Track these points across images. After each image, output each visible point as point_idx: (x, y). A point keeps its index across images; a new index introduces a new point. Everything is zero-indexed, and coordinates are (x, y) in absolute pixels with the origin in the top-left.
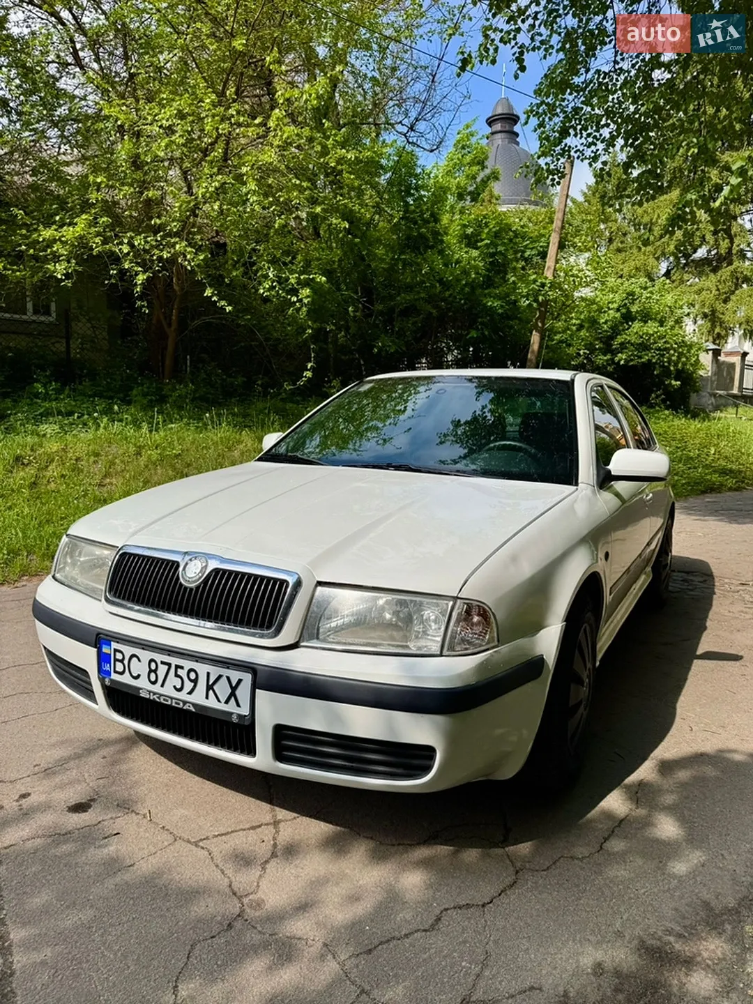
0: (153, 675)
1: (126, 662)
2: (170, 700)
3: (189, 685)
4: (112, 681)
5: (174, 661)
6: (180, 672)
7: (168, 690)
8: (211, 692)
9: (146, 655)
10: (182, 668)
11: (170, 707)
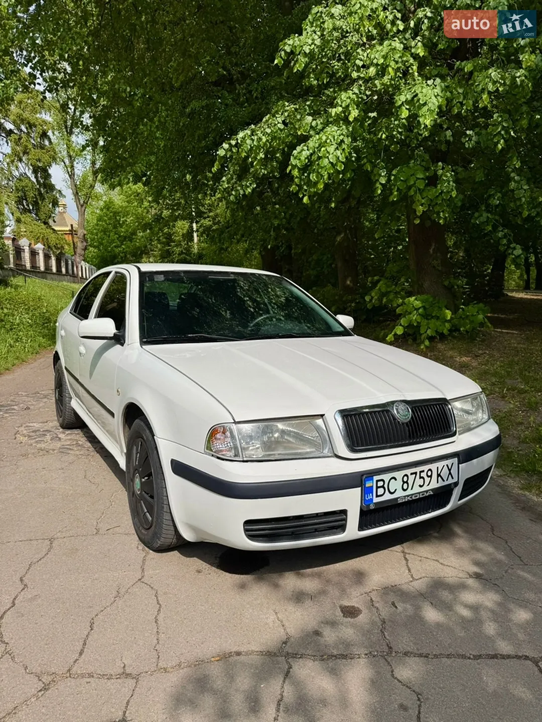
0: (405, 485)
1: (386, 486)
2: (418, 495)
3: (427, 480)
4: (376, 504)
5: (418, 470)
6: (422, 475)
7: (417, 489)
8: (439, 478)
9: (399, 475)
10: (423, 471)
11: (420, 499)
